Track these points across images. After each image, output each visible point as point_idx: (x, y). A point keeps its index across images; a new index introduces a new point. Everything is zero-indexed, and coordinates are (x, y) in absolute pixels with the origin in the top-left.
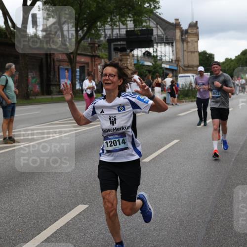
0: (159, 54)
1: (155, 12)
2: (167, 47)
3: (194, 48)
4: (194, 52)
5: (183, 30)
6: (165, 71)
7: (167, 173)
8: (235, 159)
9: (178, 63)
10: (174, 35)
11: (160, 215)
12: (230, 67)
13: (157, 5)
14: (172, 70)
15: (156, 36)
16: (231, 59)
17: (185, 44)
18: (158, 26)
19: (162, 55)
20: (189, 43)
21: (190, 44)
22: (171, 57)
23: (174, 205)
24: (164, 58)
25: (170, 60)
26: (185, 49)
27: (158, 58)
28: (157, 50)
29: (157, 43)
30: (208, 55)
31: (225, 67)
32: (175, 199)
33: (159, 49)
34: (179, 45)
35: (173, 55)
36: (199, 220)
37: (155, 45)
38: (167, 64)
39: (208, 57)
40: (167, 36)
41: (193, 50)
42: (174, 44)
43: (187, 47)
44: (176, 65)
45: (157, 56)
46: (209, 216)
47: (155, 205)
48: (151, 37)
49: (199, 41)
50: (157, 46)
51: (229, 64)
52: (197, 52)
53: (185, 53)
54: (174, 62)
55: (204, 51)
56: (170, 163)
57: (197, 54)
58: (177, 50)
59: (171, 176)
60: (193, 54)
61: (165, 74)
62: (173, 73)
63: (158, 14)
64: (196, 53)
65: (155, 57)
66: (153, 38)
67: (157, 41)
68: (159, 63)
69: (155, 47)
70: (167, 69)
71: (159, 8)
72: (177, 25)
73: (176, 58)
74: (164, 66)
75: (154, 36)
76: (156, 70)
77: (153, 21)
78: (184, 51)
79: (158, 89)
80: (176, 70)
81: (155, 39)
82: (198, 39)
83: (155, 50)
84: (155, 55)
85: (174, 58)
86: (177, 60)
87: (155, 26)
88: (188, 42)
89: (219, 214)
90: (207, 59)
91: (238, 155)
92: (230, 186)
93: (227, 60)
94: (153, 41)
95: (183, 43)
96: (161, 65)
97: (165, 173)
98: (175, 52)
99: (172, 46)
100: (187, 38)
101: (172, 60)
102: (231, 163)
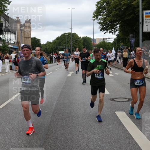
0: (6, 38)
1: (4, 12)
2: (12, 34)
3: (28, 35)
4: (28, 38)
6: (10, 49)
7: (14, 115)
8: (56, 103)
9: (19, 44)
10: (17, 27)
11: (11, 144)
12: (50, 47)
13: (6, 8)
14: (15, 49)
15: (5, 27)
16: (50, 42)
18: (6, 21)
19: (9, 39)
20: (25, 32)
22: (14, 41)
23: (20, 136)
24: (9, 41)
25: (14, 43)
26: (23, 36)
27: (6, 41)
28: (5, 36)
29: (5, 32)
30: (36, 40)
31: (47, 47)
32: (21, 132)
33: (6, 35)
35: (15, 39)
36: (37, 145)
37: (4, 33)
38: (12, 45)
40: (11, 28)
41: (28, 36)
43: (24, 35)
44: (17, 46)
45: (5, 40)
46: (43, 141)
47: (7, 137)
48: (2, 28)
49: (31, 31)
50: (5, 34)
51: (49, 45)
52: (30, 38)
53: (23, 38)
54: (16, 43)
55: (34, 37)
56: (16, 108)
57: (30, 39)
58: (18, 37)
59: (17, 117)
60: (28, 39)
61: (10, 51)
62: (15, 51)
63: (6, 14)
65: (4, 41)
66: (3, 29)
67: (5, 31)
68: (6, 44)
69: (4, 34)
70: (11, 48)
71: (7, 10)
72: (18, 21)
73: (17, 41)
74: (9, 46)
75: (4, 27)
76: (4, 48)
77: (2, 18)
78: (22, 37)
79: (7, 61)
80: (17, 49)
81: (4, 29)
82: (31, 30)
83: (4, 36)
84: (4, 39)
85: (16, 42)
86: (18, 43)
87: (4, 21)
89: (49, 139)
90: (36, 42)
91: (58, 100)
92: (54, 120)
93: (48, 42)
94: (3, 30)
95: (22, 32)
96: (8, 45)
97: (13, 115)
98: (16, 37)
99: (15, 33)
101: (15, 43)
102: (54, 106)
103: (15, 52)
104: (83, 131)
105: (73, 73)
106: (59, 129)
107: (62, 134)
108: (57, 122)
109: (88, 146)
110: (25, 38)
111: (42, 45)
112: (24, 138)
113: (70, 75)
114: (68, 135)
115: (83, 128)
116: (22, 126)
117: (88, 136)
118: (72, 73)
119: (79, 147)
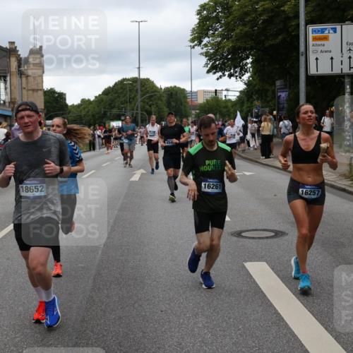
3: (37, 84)
4: (38, 90)
5: (21, 58)
8: (104, 245)
9: (14, 106)
10: (9, 66)
12: (88, 112)
14: (5, 117)
16: (89, 100)
17: (24, 79)
20: (29, 78)
21: (31, 79)
22: (3, 98)
25: (2, 102)
26: (24, 85)
30: (57, 95)
31: (81, 111)
34: (16, 80)
35: (6, 94)
39: (58, 97)
41: (35, 87)
42: (8, 79)
43: (27, 83)
44: (10, 109)
46: (74, 337)
49: (44, 75)
51: (87, 107)
53: (24, 92)
54: (7, 104)
55: (51, 89)
56: (8, 259)
57: (41, 93)
58: (13, 88)
60: (35, 94)
62: (6, 121)
64: (39, 92)
72: (12, 51)
73: (11, 99)
78: (22, 88)
80: (10, 116)
82: (43, 72)
85: (8, 100)
86: (13, 102)
88: (27, 76)
89: (88, 331)
90: (55, 101)
91: (108, 238)
92: (101, 287)
93: (83, 101)
95: (21, 77)
98: (8, 90)
99: (5, 81)
100: (27, 70)
101: (5, 102)
102: (100, 252)
103: (5, 124)
104: (169, 311)
105: (144, 171)
106: (111, 307)
107: (120, 318)
108: (107, 289)
109: (181, 346)
110: (28, 90)
111: (71, 106)
112: (28, 331)
113: (136, 177)
114: (133, 321)
115: (169, 304)
116: (24, 303)
117: (182, 321)
118: (142, 174)
119: (159, 348)
